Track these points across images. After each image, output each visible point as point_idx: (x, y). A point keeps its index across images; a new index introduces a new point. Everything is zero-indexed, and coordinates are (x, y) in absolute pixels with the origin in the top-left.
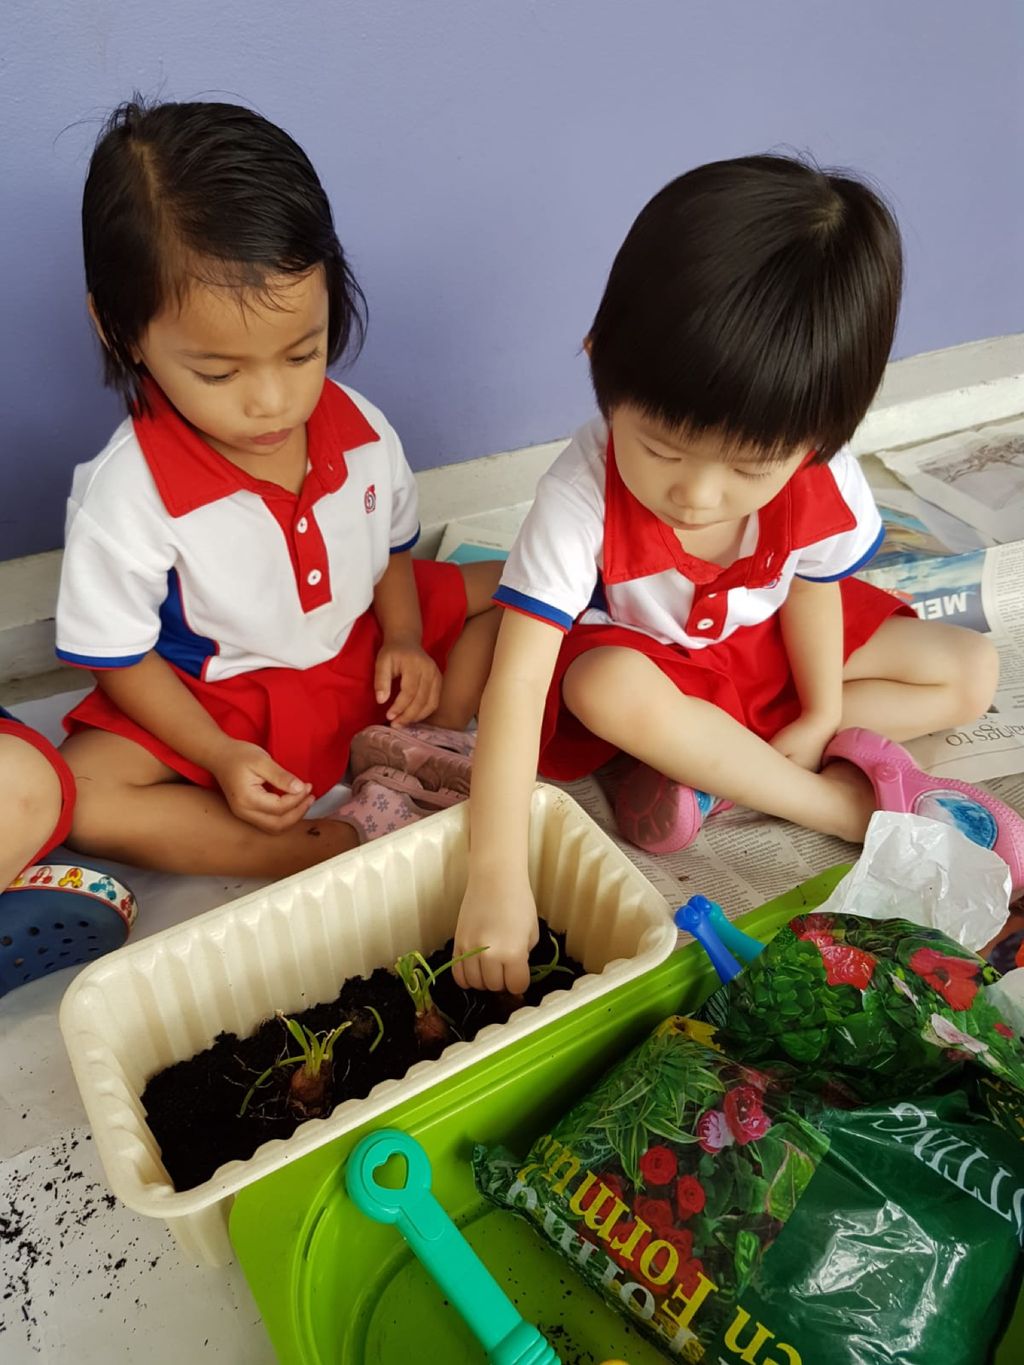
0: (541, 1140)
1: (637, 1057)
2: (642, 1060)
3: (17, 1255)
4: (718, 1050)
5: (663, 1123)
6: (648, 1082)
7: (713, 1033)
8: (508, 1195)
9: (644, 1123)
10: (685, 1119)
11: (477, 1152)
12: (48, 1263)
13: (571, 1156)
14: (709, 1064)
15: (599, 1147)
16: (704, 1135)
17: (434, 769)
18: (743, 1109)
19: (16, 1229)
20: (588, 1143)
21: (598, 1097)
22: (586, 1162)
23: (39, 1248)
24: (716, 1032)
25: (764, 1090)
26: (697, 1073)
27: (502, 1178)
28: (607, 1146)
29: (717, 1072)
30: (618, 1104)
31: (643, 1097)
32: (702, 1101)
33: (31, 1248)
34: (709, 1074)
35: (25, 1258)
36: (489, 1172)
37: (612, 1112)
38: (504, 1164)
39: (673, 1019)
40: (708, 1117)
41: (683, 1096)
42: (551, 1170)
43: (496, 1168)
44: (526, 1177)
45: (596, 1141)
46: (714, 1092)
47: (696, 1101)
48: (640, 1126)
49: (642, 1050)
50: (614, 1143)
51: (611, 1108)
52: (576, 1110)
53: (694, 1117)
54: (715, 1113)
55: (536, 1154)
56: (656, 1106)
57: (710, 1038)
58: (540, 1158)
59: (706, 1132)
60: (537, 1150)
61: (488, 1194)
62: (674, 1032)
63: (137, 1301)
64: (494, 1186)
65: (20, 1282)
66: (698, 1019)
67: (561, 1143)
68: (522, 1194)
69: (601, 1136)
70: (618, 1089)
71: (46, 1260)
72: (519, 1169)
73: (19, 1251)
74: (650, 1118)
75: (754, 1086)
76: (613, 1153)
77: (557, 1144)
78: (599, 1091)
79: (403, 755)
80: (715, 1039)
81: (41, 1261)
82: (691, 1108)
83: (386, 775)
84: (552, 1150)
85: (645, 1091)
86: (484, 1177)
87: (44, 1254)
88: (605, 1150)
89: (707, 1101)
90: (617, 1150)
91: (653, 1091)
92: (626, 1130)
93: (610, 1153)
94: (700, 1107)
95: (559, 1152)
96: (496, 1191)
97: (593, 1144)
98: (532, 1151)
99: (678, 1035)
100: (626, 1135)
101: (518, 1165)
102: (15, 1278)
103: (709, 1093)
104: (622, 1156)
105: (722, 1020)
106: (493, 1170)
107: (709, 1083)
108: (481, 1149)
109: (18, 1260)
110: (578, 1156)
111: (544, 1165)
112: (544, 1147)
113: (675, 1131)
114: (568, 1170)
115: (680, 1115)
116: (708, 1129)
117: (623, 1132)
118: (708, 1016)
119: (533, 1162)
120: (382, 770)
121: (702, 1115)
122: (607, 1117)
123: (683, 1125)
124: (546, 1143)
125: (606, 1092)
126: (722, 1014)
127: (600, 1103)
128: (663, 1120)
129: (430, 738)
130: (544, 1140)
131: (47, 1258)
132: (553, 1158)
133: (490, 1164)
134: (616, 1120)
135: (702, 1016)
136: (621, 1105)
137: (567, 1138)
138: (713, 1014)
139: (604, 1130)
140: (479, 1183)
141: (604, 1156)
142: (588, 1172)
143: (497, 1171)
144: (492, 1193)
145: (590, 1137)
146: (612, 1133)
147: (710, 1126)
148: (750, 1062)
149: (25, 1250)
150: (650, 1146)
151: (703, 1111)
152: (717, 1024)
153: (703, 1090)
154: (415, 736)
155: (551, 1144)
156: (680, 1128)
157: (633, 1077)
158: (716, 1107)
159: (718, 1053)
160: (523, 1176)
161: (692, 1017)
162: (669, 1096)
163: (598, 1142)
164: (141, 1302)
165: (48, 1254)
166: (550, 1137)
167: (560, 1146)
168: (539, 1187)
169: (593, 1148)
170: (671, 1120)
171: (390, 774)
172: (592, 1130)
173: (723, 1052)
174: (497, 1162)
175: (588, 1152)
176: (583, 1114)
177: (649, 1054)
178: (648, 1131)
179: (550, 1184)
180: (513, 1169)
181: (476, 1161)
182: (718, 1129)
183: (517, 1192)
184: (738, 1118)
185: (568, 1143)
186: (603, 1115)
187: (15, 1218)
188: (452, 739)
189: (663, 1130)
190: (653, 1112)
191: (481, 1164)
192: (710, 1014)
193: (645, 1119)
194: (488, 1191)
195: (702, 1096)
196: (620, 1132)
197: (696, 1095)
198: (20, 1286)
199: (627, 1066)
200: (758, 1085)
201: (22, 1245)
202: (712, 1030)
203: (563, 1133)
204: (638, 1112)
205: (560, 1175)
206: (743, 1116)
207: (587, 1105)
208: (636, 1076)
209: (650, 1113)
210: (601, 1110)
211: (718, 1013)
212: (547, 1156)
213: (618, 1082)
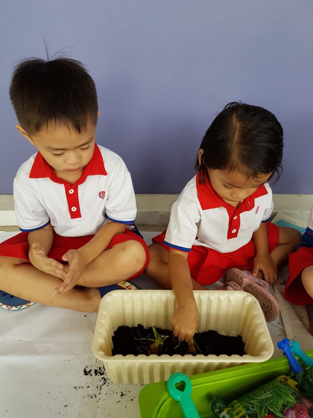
0: (234, 401)
1: (269, 385)
2: (270, 386)
3: (101, 380)
4: (297, 390)
5: (273, 407)
6: (271, 393)
7: (296, 384)
8: (220, 415)
9: (268, 406)
10: (282, 408)
11: (214, 399)
12: (108, 386)
13: (242, 409)
14: (292, 393)
15: (252, 409)
16: (287, 416)
17: (252, 288)
18: (302, 412)
19: (103, 373)
20: (248, 407)
21: (254, 393)
22: (247, 412)
23: (107, 380)
24: (297, 384)
25: (310, 408)
26: (288, 395)
27: (219, 409)
28: (254, 410)
29: (295, 397)
30: (260, 397)
31: (269, 397)
32: (288, 405)
33: (105, 380)
34: (292, 397)
35: (102, 381)
36: (216, 406)
37: (257, 399)
38: (221, 405)
39: (284, 376)
40: (289, 410)
41: (282, 402)
42: (235, 411)
43: (218, 405)
44: (227, 411)
45: (251, 407)
46: (292, 403)
47: (286, 404)
48: (266, 407)
49: (271, 383)
50: (257, 409)
51: (257, 398)
52: (246, 395)
53: (284, 409)
54: (292, 410)
55: (231, 405)
56: (272, 402)
57: (295, 386)
58: (232, 407)
59: (288, 415)
60: (232, 404)
61: (214, 413)
62: (283, 380)
63: (126, 406)
64: (216, 411)
65: (100, 387)
66: (292, 379)
67: (240, 404)
68: (225, 416)
69: (253, 406)
70: (261, 392)
71: (107, 385)
72: (225, 408)
73: (102, 379)
74: (270, 405)
75: (306, 405)
76: (256, 412)
77: (238, 404)
78: (255, 392)
79: (243, 280)
80: (296, 386)
81: (106, 384)
82: (284, 406)
83: (235, 285)
84: (237, 405)
85: (270, 395)
86: (214, 407)
87: (107, 382)
88: (253, 410)
89: (290, 405)
90: (257, 412)
91: (273, 397)
92: (261, 406)
93: (255, 412)
94: (287, 406)
95: (239, 407)
96: (217, 412)
97: (250, 407)
98: (230, 404)
99: (284, 381)
100: (261, 408)
101: (225, 407)
102: (99, 386)
103: (291, 403)
104: (259, 414)
105: (300, 381)
106: (217, 406)
107: (292, 400)
108: (215, 398)
109: (101, 381)
110: (245, 410)
111: (233, 409)
112: (234, 404)
113: (277, 412)
114: (240, 413)
115: (280, 407)
116: (288, 414)
117: (260, 407)
118: (295, 379)
119: (230, 407)
120: (234, 283)
121: (287, 409)
122: (255, 400)
123: (280, 410)
124: (235, 403)
125: (257, 393)
126: (300, 380)
127: (255, 395)
128: (274, 407)
129: (253, 278)
130: (234, 402)
131: (108, 384)
132: (237, 408)
133: (217, 404)
134: (258, 402)
135: (294, 378)
136: (261, 398)
137: (242, 403)
138: (297, 379)
139: (254, 404)
140: (212, 409)
141: (253, 412)
142: (247, 416)
143: (218, 406)
144: (216, 413)
145: (250, 405)
146: (257, 406)
147: (289, 414)
148: (306, 397)
149: (103, 379)
150: (268, 414)
151: (288, 408)
152: (298, 382)
153: (289, 401)
154: (248, 276)
155: (236, 403)
156: (279, 411)
157: (267, 390)
158: (292, 408)
159: (297, 391)
160: (226, 410)
161: (290, 378)
162: (277, 400)
163: (252, 407)
164: (127, 407)
165: (108, 383)
166: (236, 401)
167: (240, 405)
168: (230, 415)
169: (250, 409)
170: (277, 408)
171: (236, 286)
172: (251, 403)
173: (298, 391)
174: (219, 404)
175: (248, 409)
176: (249, 397)
177: (273, 385)
178: (269, 409)
179: (234, 416)
180: (224, 408)
181: (213, 401)
182: (292, 416)
183: (223, 415)
184: (299, 414)
185: (242, 405)
186: (254, 399)
187: (103, 370)
188: (260, 281)
189: (274, 410)
190: (271, 403)
191: (214, 402)
192: (296, 378)
193: (268, 405)
194: (215, 412)
195: (288, 403)
196: (259, 406)
197: (286, 402)
198: (99, 388)
199: (265, 386)
200: (308, 405)
201: (103, 378)
202: (296, 383)
203: (241, 401)
204: (266, 402)
205: (238, 414)
206: (301, 414)
207: (250, 395)
208: (268, 390)
209: (270, 403)
210: (255, 398)
211: (299, 379)
212: (235, 406)
213: (261, 390)
